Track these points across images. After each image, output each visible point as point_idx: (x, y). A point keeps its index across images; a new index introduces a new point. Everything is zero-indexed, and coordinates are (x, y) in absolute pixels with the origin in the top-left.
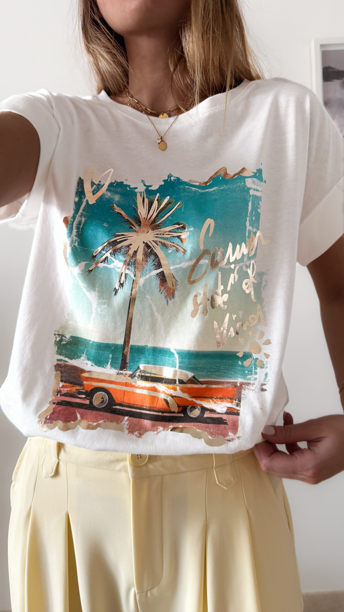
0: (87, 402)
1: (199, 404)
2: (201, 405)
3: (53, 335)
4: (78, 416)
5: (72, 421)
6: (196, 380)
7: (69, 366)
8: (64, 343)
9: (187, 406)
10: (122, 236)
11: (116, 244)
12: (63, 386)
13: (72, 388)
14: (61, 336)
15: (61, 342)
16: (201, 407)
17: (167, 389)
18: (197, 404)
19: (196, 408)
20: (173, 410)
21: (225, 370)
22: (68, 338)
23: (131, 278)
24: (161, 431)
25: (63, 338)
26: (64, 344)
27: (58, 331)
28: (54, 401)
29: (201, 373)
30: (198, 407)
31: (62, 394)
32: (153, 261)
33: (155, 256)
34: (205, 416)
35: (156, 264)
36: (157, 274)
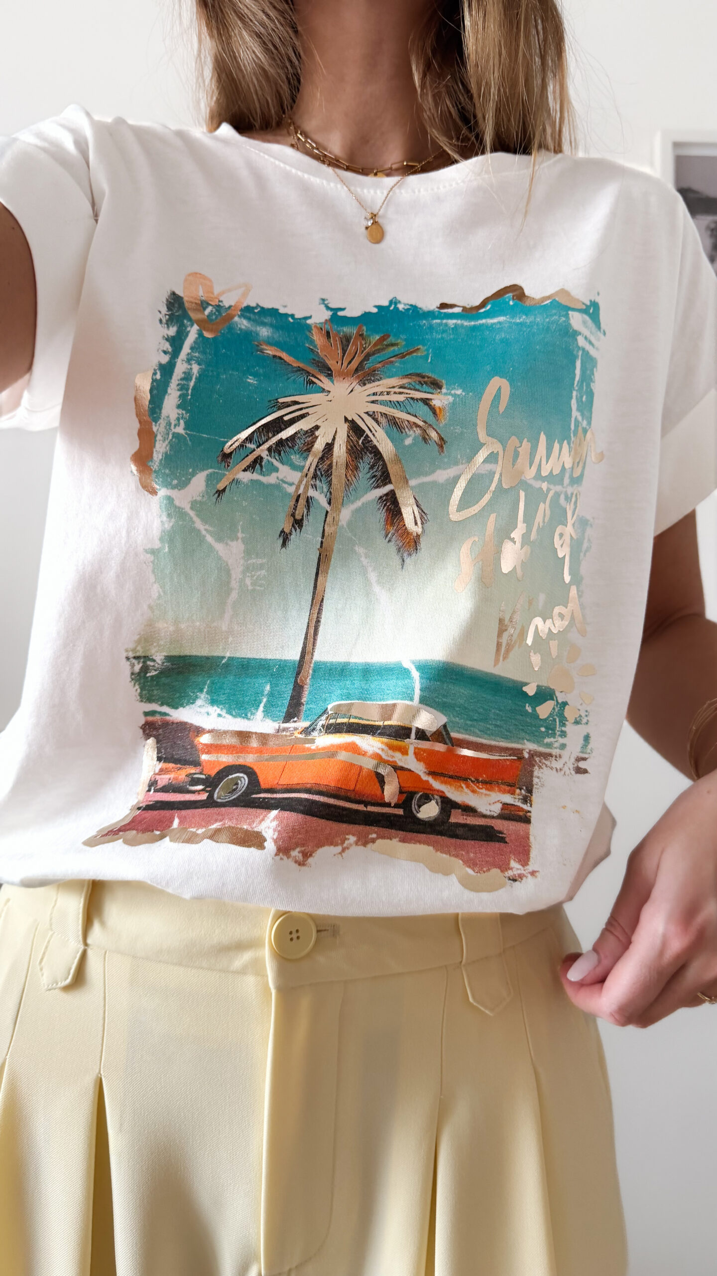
1: (438, 791)
2: (443, 794)
4: (176, 822)
6: (448, 735)
7: (173, 723)
8: (153, 673)
10: (294, 405)
11: (283, 426)
12: (161, 771)
13: (179, 772)
14: (142, 660)
15: (147, 673)
16: (441, 797)
19: (431, 800)
22: (160, 662)
23: (322, 508)
26: (152, 677)
30: (436, 797)
31: (158, 787)
32: (372, 467)
33: (375, 456)
34: (453, 820)
35: (379, 474)
36: (381, 498)
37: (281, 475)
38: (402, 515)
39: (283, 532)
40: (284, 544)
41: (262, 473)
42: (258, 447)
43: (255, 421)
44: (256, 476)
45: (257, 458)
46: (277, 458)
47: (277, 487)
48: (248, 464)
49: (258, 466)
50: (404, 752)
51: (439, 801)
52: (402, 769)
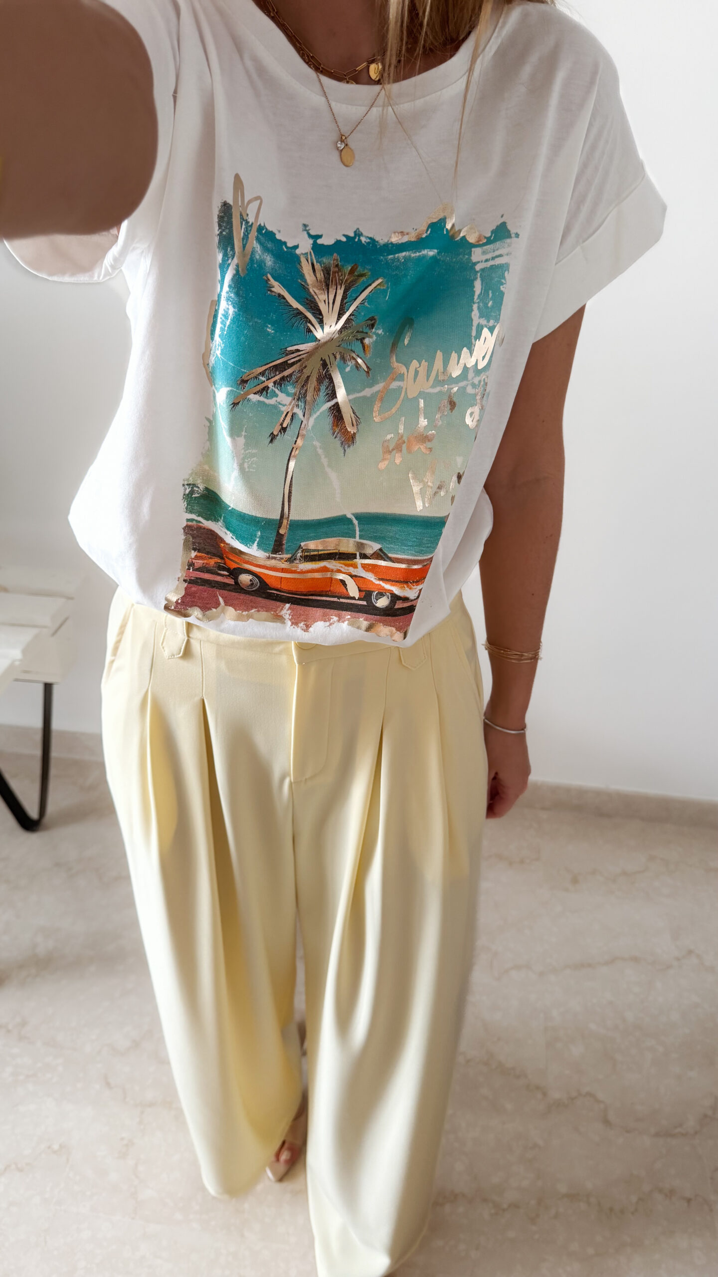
0: (231, 582)
1: (389, 590)
2: (391, 592)
3: (182, 486)
4: (221, 600)
5: (213, 608)
6: (384, 555)
7: (205, 529)
9: (373, 592)
11: (288, 366)
12: (196, 557)
13: (210, 560)
16: (391, 594)
17: (343, 566)
18: (386, 590)
19: (385, 596)
20: (351, 595)
21: (428, 543)
24: (335, 622)
25: (195, 489)
27: (188, 480)
28: (185, 578)
29: (392, 546)
30: (388, 594)
31: (195, 568)
32: (327, 388)
33: (330, 380)
34: (396, 607)
35: (330, 392)
36: (330, 408)
37: (278, 399)
38: (343, 419)
39: (272, 433)
40: (271, 441)
41: (267, 397)
42: (267, 380)
43: (268, 362)
44: (262, 399)
45: (265, 387)
46: (279, 388)
47: (274, 407)
48: (258, 390)
49: (265, 392)
50: (355, 566)
51: (390, 596)
52: (356, 576)
